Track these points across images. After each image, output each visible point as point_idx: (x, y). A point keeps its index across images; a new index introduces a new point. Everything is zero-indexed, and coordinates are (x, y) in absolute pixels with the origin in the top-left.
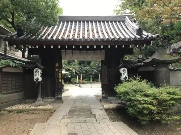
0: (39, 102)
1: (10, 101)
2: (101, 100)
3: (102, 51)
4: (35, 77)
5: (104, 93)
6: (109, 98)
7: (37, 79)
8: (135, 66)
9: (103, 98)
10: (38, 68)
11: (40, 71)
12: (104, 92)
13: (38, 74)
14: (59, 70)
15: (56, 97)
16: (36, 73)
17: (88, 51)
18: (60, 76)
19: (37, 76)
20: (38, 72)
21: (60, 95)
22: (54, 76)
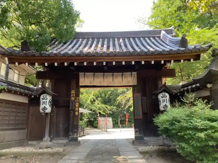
0: (45, 142)
1: (5, 141)
2: (133, 142)
3: (133, 73)
4: (42, 107)
5: (137, 132)
6: (145, 138)
7: (45, 108)
8: (179, 92)
10: (47, 93)
11: (49, 98)
12: (137, 129)
13: (46, 101)
14: (76, 99)
15: (71, 137)
16: (43, 101)
17: (114, 74)
18: (77, 107)
19: (45, 105)
20: (47, 99)
21: (76, 134)
22: (69, 107)
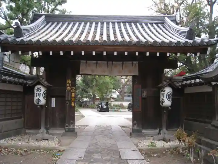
0: (42, 134)
2: (131, 134)
3: (135, 62)
4: (36, 98)
5: (135, 124)
6: (143, 131)
7: (39, 101)
9: (134, 130)
10: (42, 85)
11: (43, 90)
12: (135, 122)
13: (40, 93)
14: (72, 89)
16: (37, 92)
17: (114, 62)
18: (73, 98)
19: (38, 97)
20: (41, 91)
21: (72, 125)
22: (64, 97)
